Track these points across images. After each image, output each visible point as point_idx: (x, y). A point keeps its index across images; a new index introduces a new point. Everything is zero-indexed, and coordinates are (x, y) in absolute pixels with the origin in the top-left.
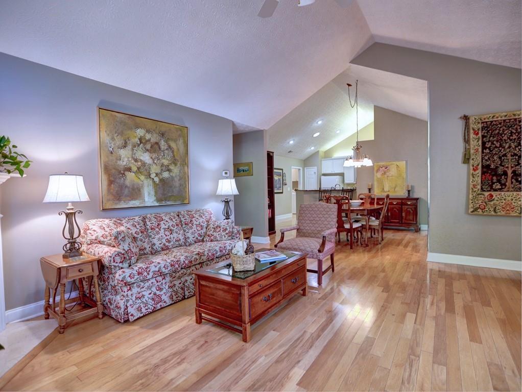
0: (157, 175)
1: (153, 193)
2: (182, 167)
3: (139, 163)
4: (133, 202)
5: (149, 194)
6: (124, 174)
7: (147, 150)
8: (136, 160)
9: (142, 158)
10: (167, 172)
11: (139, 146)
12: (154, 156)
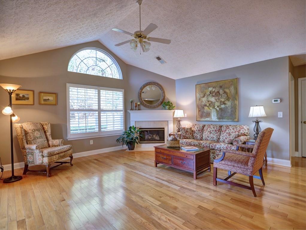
0: (218, 106)
1: (216, 115)
2: (233, 102)
3: (210, 102)
4: (207, 119)
5: (214, 115)
6: (204, 107)
7: (213, 96)
8: (208, 101)
9: (211, 100)
10: (224, 105)
11: (210, 95)
12: (216, 98)
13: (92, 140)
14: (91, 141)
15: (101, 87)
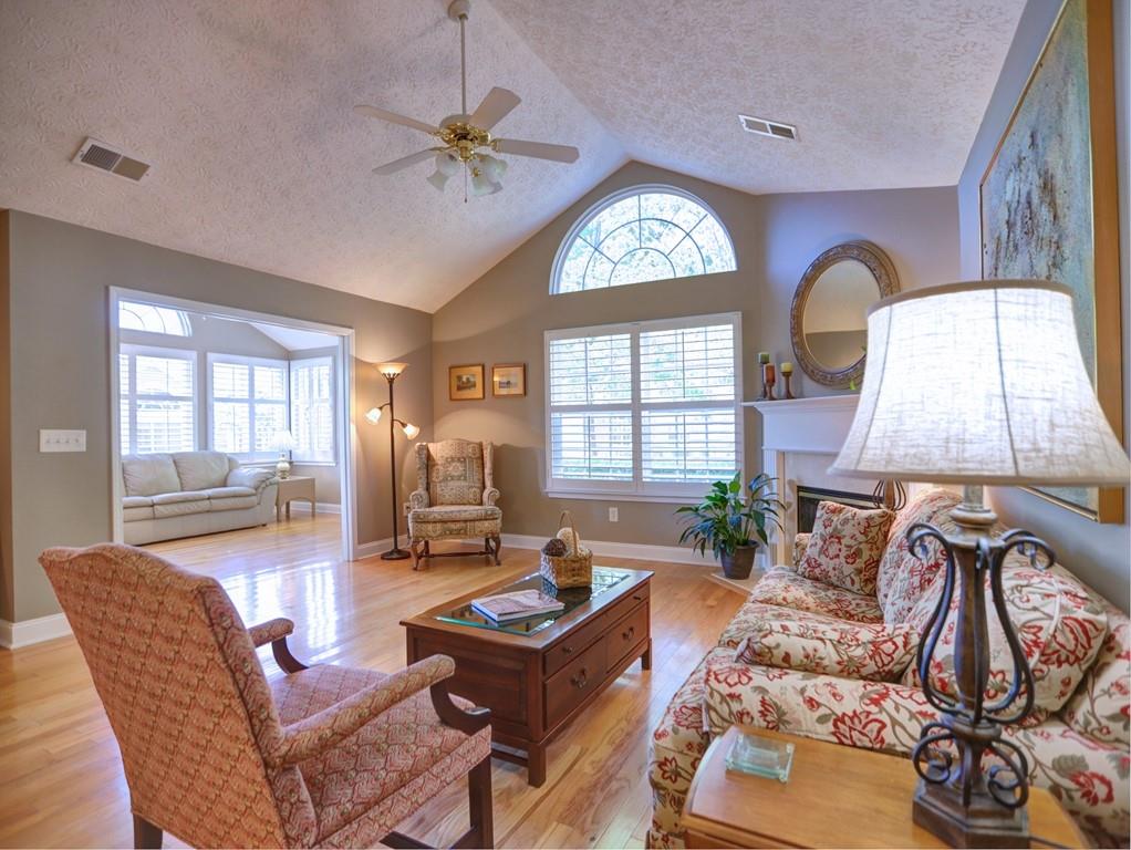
13: (616, 509)
14: (611, 509)
15: (643, 323)
